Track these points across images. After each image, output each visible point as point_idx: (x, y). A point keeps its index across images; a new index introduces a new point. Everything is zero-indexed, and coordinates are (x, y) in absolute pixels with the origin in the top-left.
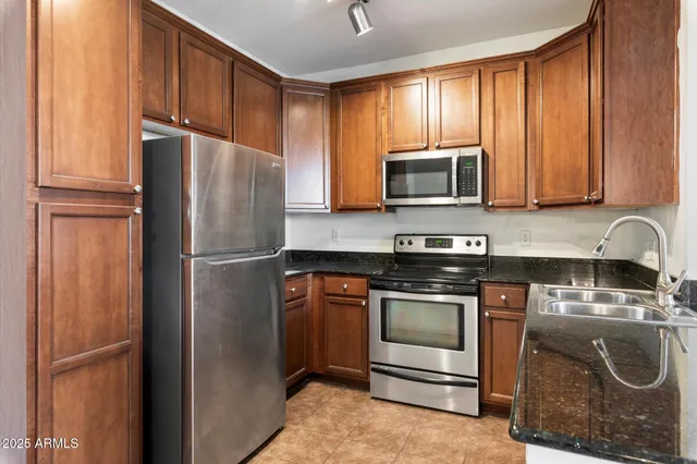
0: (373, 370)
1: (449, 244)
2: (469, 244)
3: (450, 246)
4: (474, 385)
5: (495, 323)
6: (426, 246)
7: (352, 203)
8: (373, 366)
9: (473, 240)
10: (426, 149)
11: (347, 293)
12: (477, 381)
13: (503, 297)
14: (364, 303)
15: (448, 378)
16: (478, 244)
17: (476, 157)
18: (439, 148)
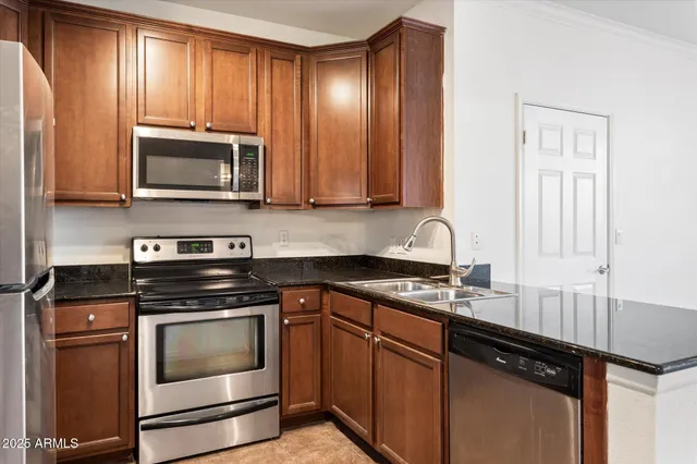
0: (145, 428)
1: (208, 247)
2: (232, 246)
3: (211, 251)
4: (275, 403)
5: (293, 329)
6: (179, 252)
7: (77, 193)
8: (142, 423)
9: (237, 242)
10: (192, 128)
11: (93, 328)
12: (277, 398)
13: (302, 300)
14: (125, 337)
15: (232, 408)
16: (243, 246)
17: (257, 147)
18: (209, 130)
